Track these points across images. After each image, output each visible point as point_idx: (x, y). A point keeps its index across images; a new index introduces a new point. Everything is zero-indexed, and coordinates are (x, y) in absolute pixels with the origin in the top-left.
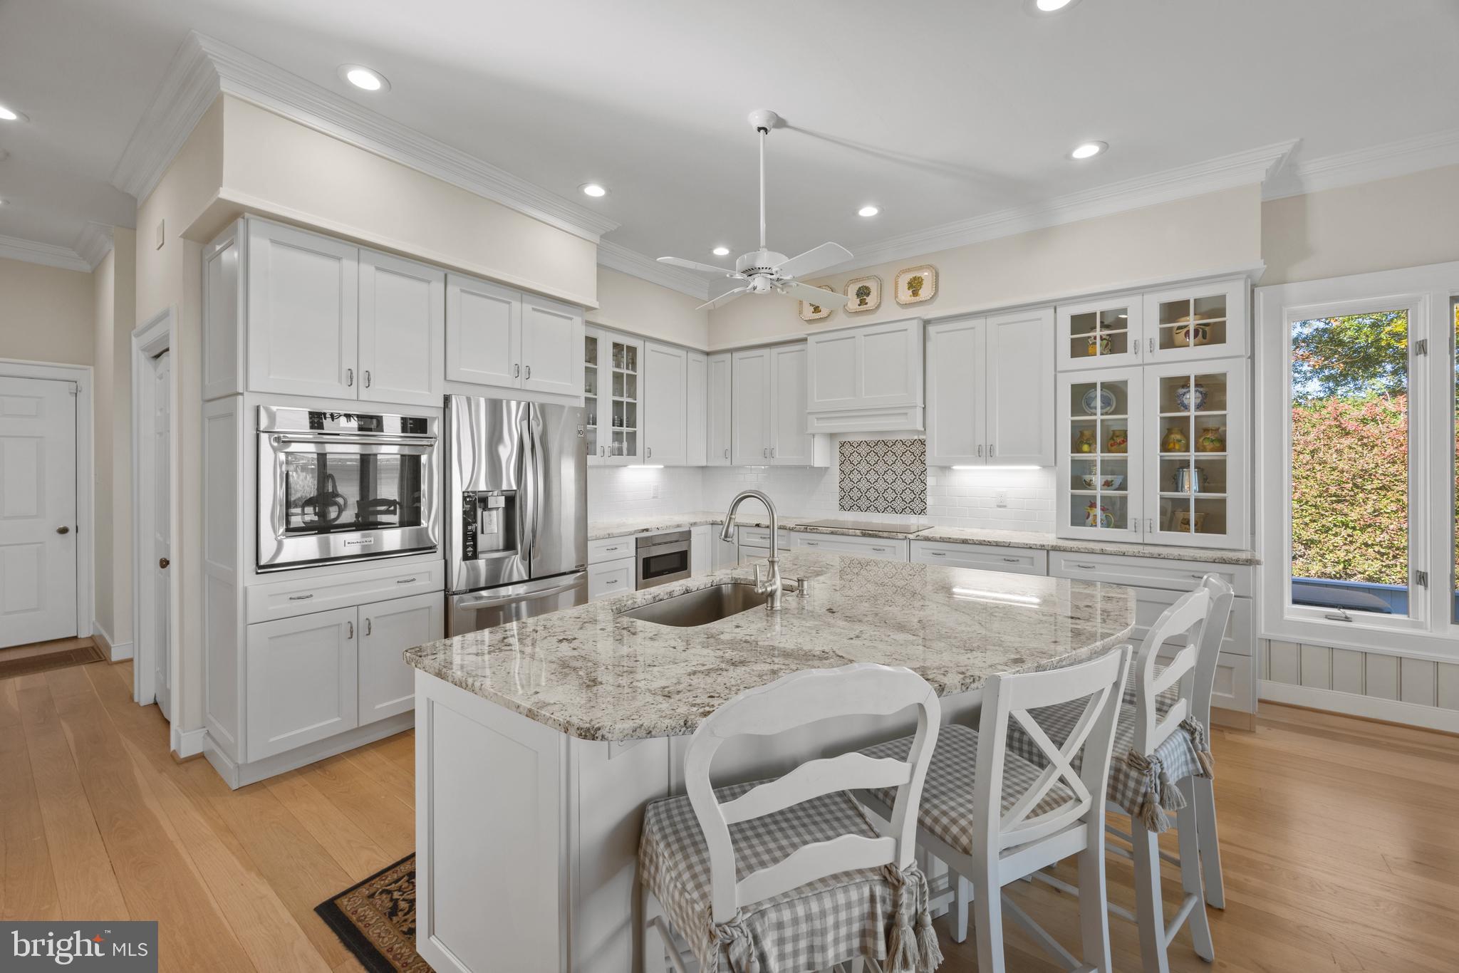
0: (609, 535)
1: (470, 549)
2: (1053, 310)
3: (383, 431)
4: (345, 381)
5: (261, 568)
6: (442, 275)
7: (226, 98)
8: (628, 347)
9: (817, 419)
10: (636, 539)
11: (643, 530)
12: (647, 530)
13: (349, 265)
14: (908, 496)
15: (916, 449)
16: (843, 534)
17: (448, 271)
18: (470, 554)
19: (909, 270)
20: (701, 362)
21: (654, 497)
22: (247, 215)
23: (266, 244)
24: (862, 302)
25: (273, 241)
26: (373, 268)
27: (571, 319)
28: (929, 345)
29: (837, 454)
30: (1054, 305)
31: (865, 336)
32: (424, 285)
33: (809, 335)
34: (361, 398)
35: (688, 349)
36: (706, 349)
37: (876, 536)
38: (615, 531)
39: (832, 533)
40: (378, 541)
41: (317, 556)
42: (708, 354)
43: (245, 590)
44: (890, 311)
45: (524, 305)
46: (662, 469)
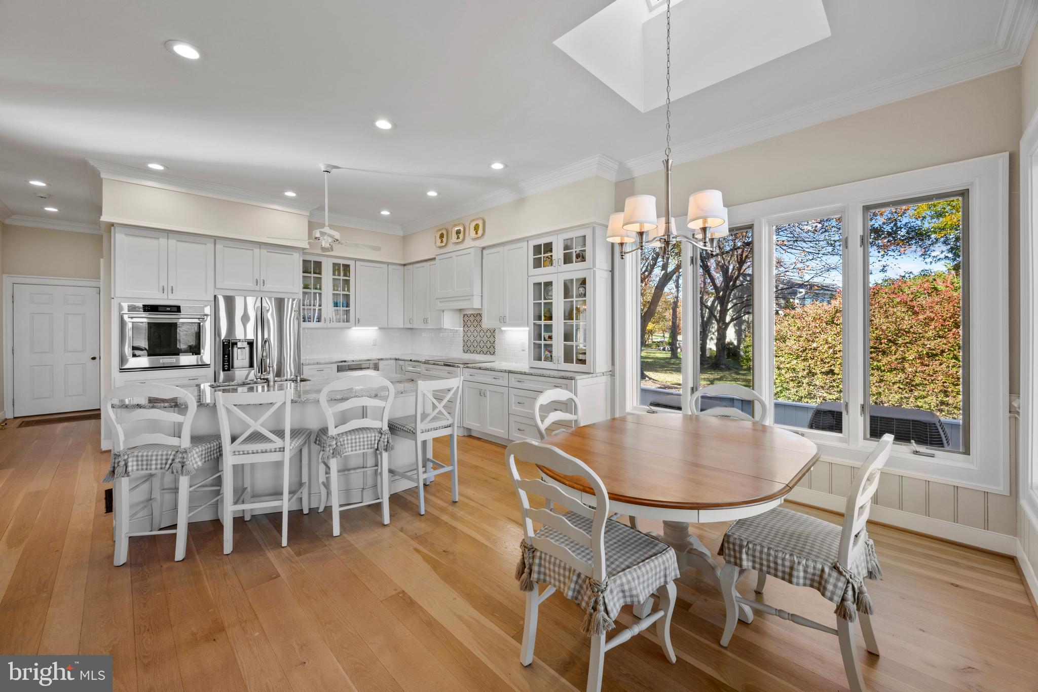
0: (317, 363)
1: (226, 366)
2: (527, 242)
3: (180, 312)
4: (162, 291)
5: (122, 370)
6: (213, 240)
7: (103, 180)
8: (344, 265)
9: (440, 302)
10: (338, 366)
11: (342, 362)
12: (345, 361)
13: (163, 241)
14: (489, 345)
15: (478, 318)
16: (437, 365)
17: (215, 239)
18: (226, 369)
19: (473, 220)
20: (399, 270)
21: (373, 345)
22: (115, 225)
23: (123, 236)
24: (458, 238)
25: (126, 235)
26: (176, 241)
27: (292, 255)
28: (484, 261)
29: (462, 321)
30: (527, 239)
31: (456, 256)
32: (203, 246)
33: (436, 255)
34: (169, 298)
35: (388, 264)
36: (403, 263)
37: (453, 366)
38: (322, 361)
39: (434, 364)
40: (178, 360)
41: (148, 366)
42: (404, 265)
43: (114, 378)
44: (468, 243)
45: (262, 250)
46: (376, 329)
